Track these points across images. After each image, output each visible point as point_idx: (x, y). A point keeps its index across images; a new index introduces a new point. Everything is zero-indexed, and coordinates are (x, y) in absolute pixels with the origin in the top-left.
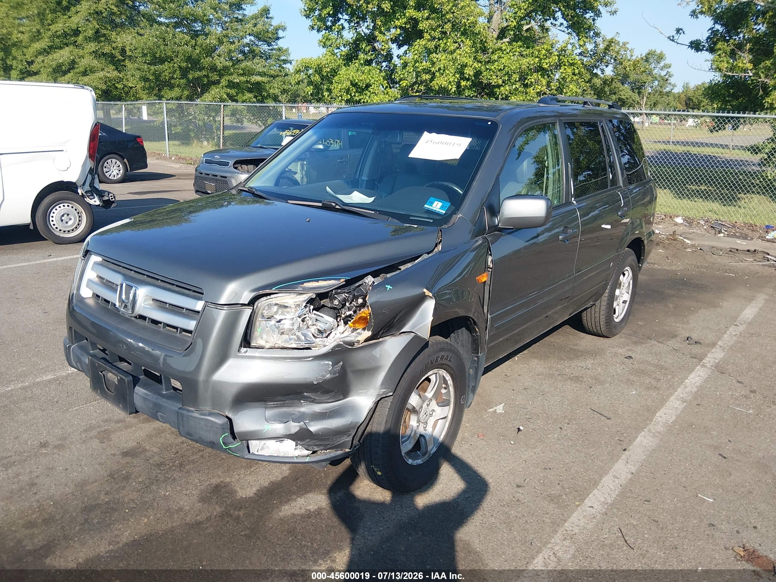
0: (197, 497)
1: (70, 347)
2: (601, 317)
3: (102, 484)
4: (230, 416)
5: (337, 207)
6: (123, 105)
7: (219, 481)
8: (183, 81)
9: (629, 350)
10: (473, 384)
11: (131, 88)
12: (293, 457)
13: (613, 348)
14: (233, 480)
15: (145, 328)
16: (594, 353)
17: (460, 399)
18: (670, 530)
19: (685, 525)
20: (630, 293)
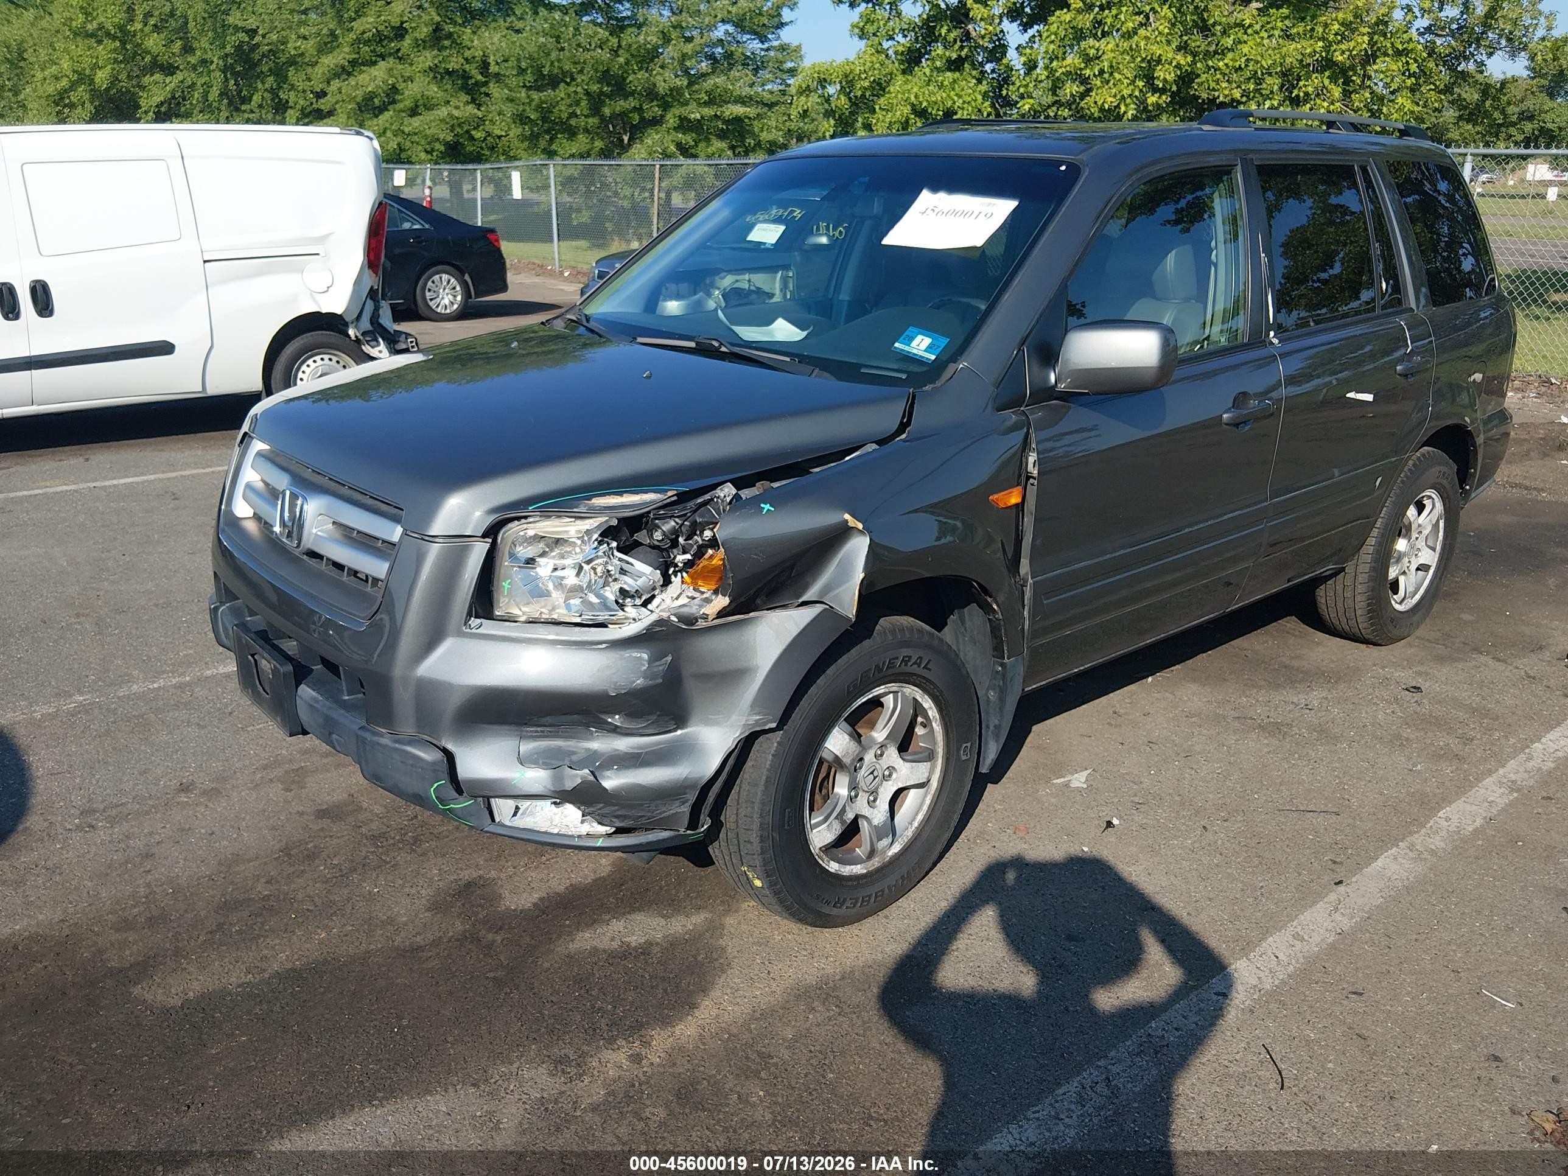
0: (428, 901)
1: (216, 609)
2: (1358, 598)
3: (265, 863)
4: (450, 747)
5: (723, 349)
6: (479, 172)
7: (475, 875)
8: (593, 121)
9: (1419, 674)
10: (997, 722)
11: (500, 137)
12: (572, 836)
13: (1383, 668)
14: (503, 876)
15: (320, 576)
16: (1331, 677)
17: (958, 750)
18: (1392, 1059)
19: (1431, 1051)
20: (1438, 548)
